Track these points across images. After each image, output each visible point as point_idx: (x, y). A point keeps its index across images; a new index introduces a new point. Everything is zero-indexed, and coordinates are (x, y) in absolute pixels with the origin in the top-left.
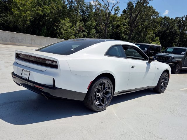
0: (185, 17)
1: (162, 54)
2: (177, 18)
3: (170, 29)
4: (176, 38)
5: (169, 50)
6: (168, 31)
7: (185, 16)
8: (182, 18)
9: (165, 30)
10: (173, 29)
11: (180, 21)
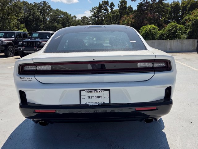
0: (43, 3)
1: (29, 40)
2: (36, 4)
3: (33, 15)
4: (41, 25)
5: (34, 35)
6: (31, 17)
7: (43, 1)
8: (41, 3)
9: (28, 17)
10: (35, 15)
11: (39, 7)
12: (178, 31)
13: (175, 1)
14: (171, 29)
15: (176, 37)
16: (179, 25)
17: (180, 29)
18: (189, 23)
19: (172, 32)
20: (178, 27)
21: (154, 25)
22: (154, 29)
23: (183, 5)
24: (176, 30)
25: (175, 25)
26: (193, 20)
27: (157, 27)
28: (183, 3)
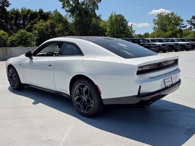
12: (29, 38)
13: (14, 9)
14: (21, 36)
15: (28, 43)
16: (28, 33)
17: (30, 36)
18: (35, 32)
19: (23, 39)
20: (28, 35)
21: (3, 30)
22: (4, 35)
23: (23, 14)
24: (27, 37)
25: (25, 32)
26: (39, 29)
27: (7, 34)
28: (23, 12)
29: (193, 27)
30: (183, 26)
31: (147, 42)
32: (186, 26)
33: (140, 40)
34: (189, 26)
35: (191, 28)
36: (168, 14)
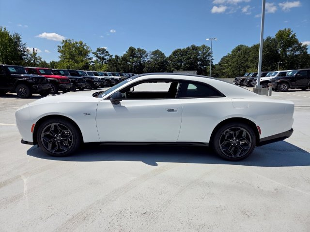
29: (99, 60)
30: (89, 57)
31: (52, 73)
32: (92, 58)
33: (41, 71)
34: (94, 59)
35: (97, 60)
36: (76, 43)
